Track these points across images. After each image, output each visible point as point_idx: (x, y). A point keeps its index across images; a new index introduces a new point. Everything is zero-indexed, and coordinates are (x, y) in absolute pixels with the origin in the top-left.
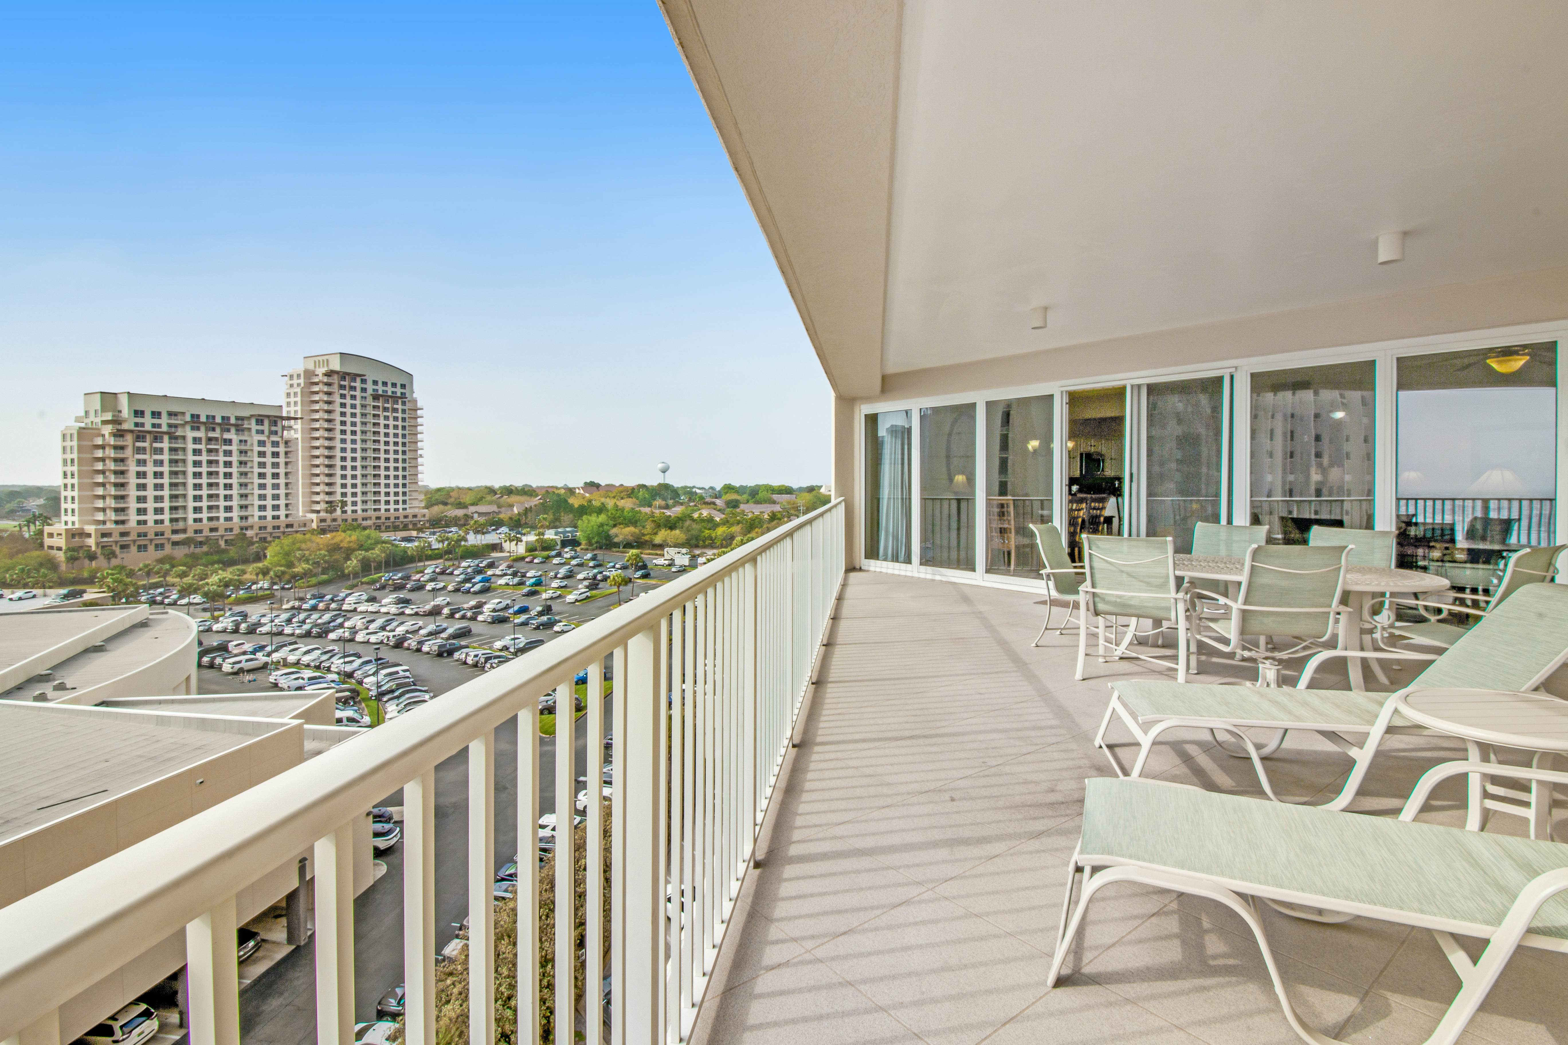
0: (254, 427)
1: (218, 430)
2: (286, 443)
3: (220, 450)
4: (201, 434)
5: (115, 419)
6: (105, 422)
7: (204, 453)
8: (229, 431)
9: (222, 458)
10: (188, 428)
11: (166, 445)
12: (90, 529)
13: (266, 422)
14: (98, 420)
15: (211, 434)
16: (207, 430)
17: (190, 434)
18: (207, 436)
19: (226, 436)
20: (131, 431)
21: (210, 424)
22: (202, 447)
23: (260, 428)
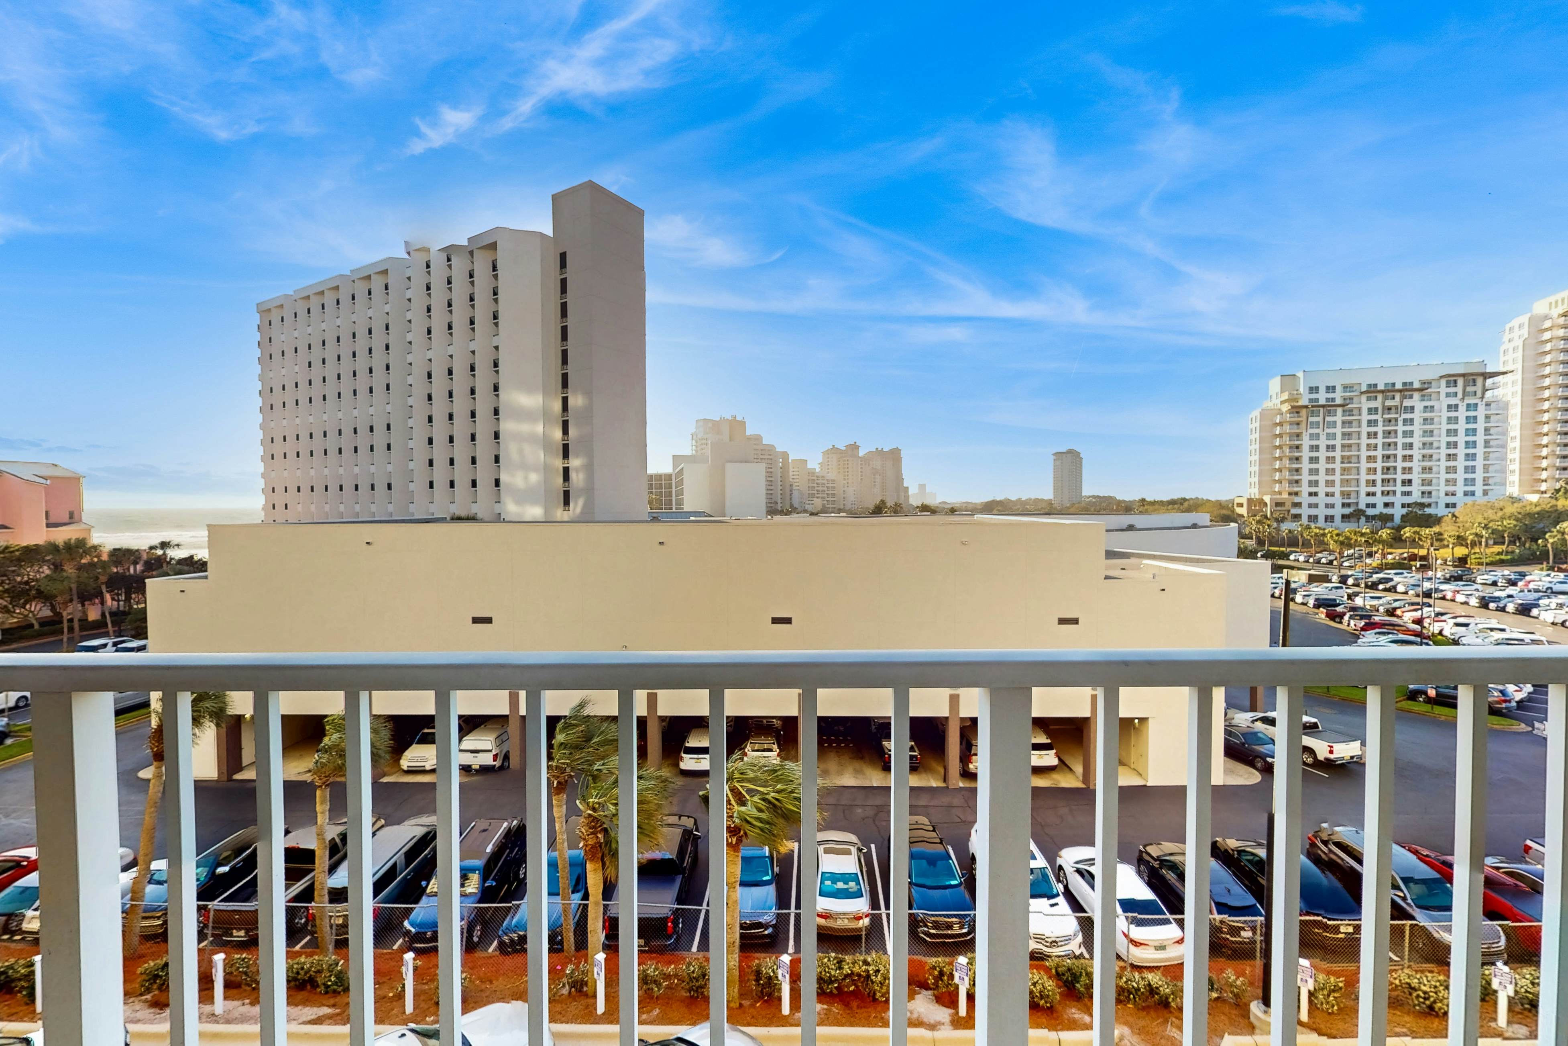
0: (1444, 390)
1: (1398, 396)
2: (1488, 405)
3: (1399, 419)
4: (1377, 404)
5: (1291, 398)
6: (1282, 402)
7: (1380, 424)
8: (1411, 397)
9: (1401, 428)
10: (1364, 398)
11: (1339, 417)
12: (1267, 499)
13: (1460, 382)
14: (1278, 401)
15: (1388, 403)
16: (1385, 398)
17: (1366, 405)
18: (1384, 406)
19: (1407, 403)
20: (1306, 407)
21: (1390, 391)
22: (1378, 417)
23: (1452, 390)
